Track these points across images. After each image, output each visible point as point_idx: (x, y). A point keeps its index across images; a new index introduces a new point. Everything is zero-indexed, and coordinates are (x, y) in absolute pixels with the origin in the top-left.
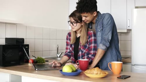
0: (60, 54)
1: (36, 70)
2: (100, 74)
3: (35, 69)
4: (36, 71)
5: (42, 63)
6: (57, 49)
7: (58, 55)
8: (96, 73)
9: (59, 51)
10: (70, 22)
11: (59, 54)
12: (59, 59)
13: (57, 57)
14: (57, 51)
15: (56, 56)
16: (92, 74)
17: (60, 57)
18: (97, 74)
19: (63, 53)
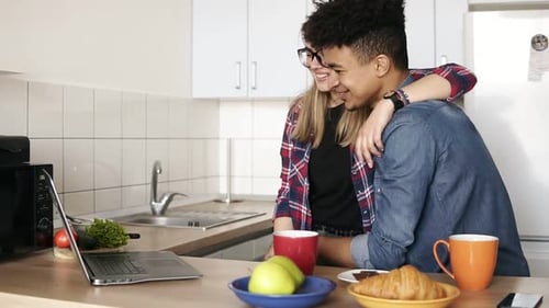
0: (164, 202)
1: (97, 282)
2: (426, 297)
3: (92, 281)
4: (97, 290)
5: (117, 245)
6: (150, 180)
7: (159, 206)
8: (410, 292)
9: (159, 186)
10: (305, 54)
11: (162, 198)
12: (162, 221)
13: (154, 213)
14: (150, 187)
15: (149, 210)
16: (392, 298)
17: (163, 212)
18: (413, 298)
19: (175, 197)
